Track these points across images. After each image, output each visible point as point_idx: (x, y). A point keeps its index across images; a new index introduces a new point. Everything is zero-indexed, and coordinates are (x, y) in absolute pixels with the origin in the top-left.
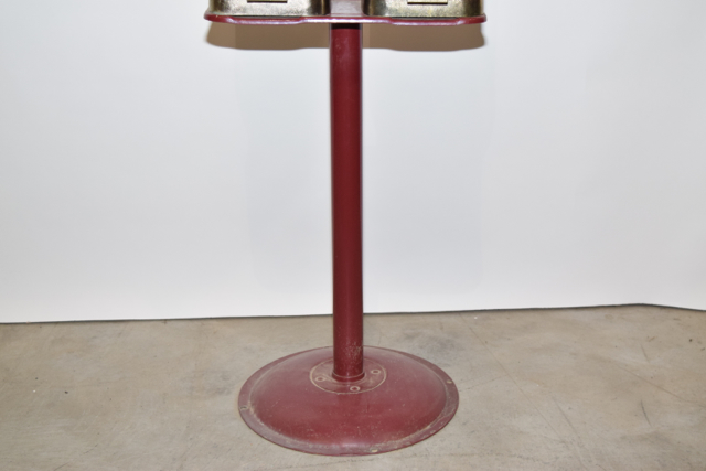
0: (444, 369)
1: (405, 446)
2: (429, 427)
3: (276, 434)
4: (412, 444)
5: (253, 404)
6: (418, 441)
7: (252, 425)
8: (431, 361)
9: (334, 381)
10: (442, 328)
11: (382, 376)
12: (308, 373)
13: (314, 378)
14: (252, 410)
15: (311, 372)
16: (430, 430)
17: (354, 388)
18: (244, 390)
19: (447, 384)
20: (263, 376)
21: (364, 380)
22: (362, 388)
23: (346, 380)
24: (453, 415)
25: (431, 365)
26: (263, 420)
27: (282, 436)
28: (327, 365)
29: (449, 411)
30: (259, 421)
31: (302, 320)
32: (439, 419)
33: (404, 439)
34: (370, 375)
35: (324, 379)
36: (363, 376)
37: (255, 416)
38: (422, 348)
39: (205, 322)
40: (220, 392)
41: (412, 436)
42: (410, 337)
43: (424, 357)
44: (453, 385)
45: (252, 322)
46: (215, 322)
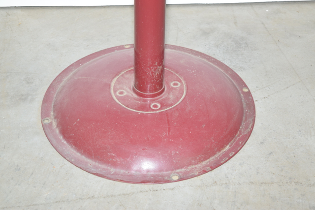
0: (239, 73)
1: (205, 172)
2: (228, 147)
3: (79, 154)
4: (212, 168)
5: (55, 118)
6: (217, 164)
7: (54, 142)
8: (227, 63)
9: (135, 96)
10: (235, 23)
11: (181, 90)
12: (110, 85)
13: (115, 92)
14: (55, 124)
15: (113, 84)
16: (230, 151)
17: (155, 106)
18: (46, 99)
19: (244, 93)
20: (65, 79)
21: (164, 96)
22: (163, 106)
23: (147, 96)
24: (251, 131)
25: (227, 69)
26: (65, 137)
27: (83, 158)
28: (127, 76)
29: (246, 128)
30: (61, 137)
31: (103, 10)
32: (238, 137)
33: (204, 163)
34: (171, 89)
35: (125, 94)
36: (163, 91)
37: (57, 131)
38: (217, 47)
39: (10, 12)
40: (23, 98)
41: (212, 159)
42: (206, 33)
43: (220, 58)
44: (249, 93)
45: (55, 12)
46: (19, 12)
